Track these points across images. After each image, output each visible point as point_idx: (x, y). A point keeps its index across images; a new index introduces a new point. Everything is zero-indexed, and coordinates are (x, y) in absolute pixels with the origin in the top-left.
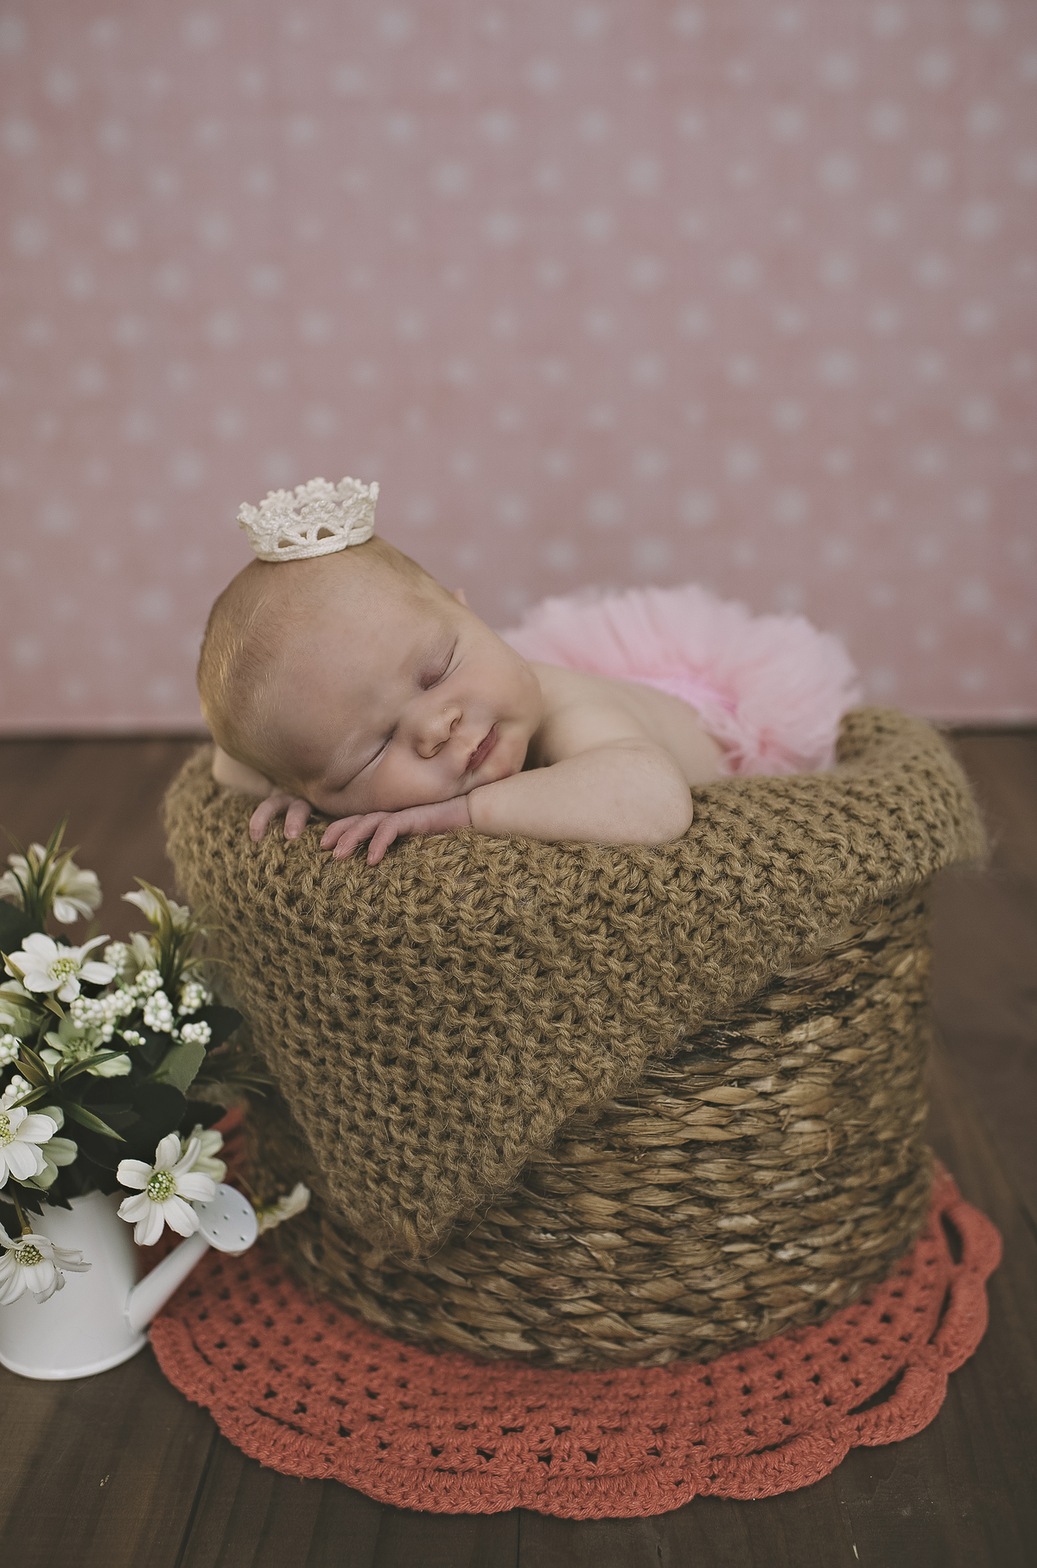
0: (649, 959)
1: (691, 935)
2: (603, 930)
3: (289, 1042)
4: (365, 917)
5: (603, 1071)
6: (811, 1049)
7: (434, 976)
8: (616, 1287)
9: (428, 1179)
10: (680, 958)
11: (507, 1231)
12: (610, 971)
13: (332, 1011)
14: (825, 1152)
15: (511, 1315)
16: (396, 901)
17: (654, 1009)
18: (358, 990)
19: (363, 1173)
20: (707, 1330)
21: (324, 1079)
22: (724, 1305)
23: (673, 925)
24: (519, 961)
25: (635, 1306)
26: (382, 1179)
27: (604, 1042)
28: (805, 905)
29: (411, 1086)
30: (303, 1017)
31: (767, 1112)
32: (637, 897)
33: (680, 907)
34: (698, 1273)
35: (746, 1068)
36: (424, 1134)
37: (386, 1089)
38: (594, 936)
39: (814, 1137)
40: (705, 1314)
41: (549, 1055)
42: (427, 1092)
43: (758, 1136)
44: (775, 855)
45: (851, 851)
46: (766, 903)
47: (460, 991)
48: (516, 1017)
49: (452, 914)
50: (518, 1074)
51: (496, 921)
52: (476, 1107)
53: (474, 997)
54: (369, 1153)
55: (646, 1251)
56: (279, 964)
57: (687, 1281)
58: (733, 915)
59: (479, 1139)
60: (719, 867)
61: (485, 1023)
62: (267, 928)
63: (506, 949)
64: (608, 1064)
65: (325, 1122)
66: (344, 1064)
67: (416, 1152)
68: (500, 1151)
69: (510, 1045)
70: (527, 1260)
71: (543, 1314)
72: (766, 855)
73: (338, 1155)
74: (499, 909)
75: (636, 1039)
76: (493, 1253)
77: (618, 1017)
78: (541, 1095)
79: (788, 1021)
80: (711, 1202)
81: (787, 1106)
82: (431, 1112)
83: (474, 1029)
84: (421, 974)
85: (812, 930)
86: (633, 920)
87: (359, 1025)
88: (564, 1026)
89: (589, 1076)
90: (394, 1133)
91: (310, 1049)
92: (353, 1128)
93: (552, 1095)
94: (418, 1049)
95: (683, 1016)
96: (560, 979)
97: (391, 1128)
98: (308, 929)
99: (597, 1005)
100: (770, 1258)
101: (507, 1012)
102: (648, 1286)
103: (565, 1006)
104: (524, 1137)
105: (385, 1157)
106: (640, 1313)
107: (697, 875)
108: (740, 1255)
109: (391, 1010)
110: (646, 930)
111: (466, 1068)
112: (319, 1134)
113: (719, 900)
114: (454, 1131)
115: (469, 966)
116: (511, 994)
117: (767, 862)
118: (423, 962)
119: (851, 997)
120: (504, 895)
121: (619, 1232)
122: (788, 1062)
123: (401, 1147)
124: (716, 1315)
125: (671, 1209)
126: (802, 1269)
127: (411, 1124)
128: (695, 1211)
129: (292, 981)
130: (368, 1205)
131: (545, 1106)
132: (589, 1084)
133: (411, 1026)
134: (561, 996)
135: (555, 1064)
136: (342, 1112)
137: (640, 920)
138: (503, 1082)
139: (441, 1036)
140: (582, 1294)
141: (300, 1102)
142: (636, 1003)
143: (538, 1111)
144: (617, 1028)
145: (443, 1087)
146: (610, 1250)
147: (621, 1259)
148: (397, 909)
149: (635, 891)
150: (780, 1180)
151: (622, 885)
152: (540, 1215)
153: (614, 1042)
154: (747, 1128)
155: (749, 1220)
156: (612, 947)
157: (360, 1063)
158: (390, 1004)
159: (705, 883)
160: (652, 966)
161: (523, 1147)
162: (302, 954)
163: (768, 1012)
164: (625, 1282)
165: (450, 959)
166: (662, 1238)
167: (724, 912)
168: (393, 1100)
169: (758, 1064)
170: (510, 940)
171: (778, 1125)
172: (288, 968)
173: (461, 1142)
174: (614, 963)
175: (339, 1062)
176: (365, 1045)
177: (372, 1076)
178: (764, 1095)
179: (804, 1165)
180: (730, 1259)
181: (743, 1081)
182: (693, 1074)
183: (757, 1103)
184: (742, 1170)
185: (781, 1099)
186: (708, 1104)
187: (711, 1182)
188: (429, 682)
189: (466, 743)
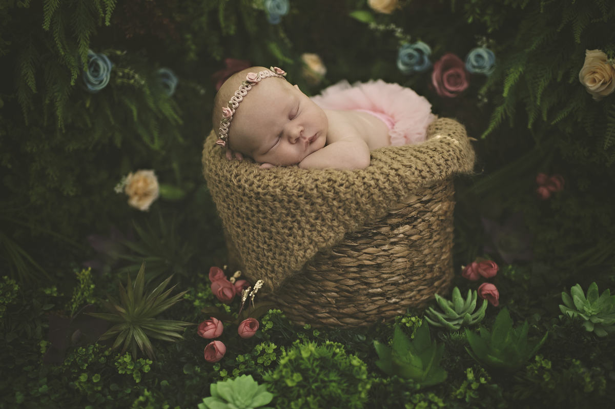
0: (347, 202)
1: (362, 196)
2: (333, 191)
3: (234, 223)
4: (256, 185)
5: (330, 237)
6: (402, 236)
7: (278, 205)
8: (335, 309)
9: (276, 268)
10: (357, 203)
11: (301, 290)
12: (334, 205)
13: (247, 214)
14: (405, 268)
15: (301, 316)
16: (267, 182)
17: (348, 218)
18: (253, 208)
19: (257, 265)
20: (365, 324)
21: (245, 235)
22: (370, 316)
23: (356, 192)
24: (305, 200)
25: (341, 316)
26: (262, 267)
27: (331, 228)
28: (401, 187)
29: (271, 238)
30: (239, 216)
31: (385, 256)
33: (358, 187)
34: (362, 306)
35: (379, 242)
36: (275, 253)
37: (263, 239)
38: (329, 193)
39: (402, 263)
40: (364, 318)
41: (313, 231)
42: (275, 240)
43: (382, 263)
44: (391, 171)
46: (387, 187)
47: (286, 210)
48: (303, 218)
49: (285, 185)
50: (303, 236)
51: (298, 187)
52: (290, 246)
53: (291, 211)
54: (258, 259)
55: (345, 299)
56: (231, 198)
57: (358, 309)
58: (376, 191)
59: (291, 256)
60: (372, 176)
61: (294, 219)
62: (228, 186)
63: (301, 196)
64: (332, 235)
65: (244, 248)
66: (250, 231)
67: (272, 259)
68: (297, 260)
69: (301, 227)
70: (308, 300)
71: (312, 316)
72: (387, 171)
73: (249, 259)
74: (300, 183)
75: (341, 227)
76: (297, 297)
77: (336, 220)
78: (311, 243)
79: (394, 227)
80: (366, 284)
81: (392, 254)
82: (277, 246)
83: (290, 221)
84: (274, 204)
85: (403, 195)
86: (342, 189)
87: (254, 219)
88: (319, 222)
89: (325, 238)
90: (266, 253)
91: (241, 225)
92: (253, 251)
93: (314, 244)
94: (273, 227)
95: (357, 221)
96: (318, 206)
97: (265, 251)
98: (240, 187)
99: (329, 216)
100: (387, 302)
101: (301, 216)
102: (345, 310)
103: (319, 215)
104: (304, 256)
105: (263, 260)
106: (343, 318)
107: (363, 178)
108: (377, 300)
109: (265, 215)
110: (346, 193)
111: (287, 233)
112: (243, 253)
113: (371, 186)
114: (284, 253)
115: (289, 202)
116: (302, 211)
117: (388, 174)
118: (275, 201)
119: (416, 219)
121: (336, 292)
122: (393, 240)
123: (268, 257)
124: (368, 319)
125: (353, 286)
126: (397, 306)
127: (271, 250)
128: (361, 287)
129: (235, 204)
130: (258, 275)
131: (311, 247)
132: (326, 241)
133: (271, 220)
134: (318, 212)
135: (315, 233)
136: (250, 246)
138: (298, 238)
139: (280, 223)
140: (324, 311)
141: (238, 242)
142: (342, 216)
143: (309, 248)
144: (335, 223)
145: (280, 239)
146: (333, 297)
147: (337, 301)
148: (267, 184)
149: (343, 180)
150: (390, 278)
152: (311, 287)
153: (335, 228)
154: (379, 261)
155: (379, 290)
156: (336, 197)
157: (255, 230)
158: (264, 213)
159: (366, 180)
160: (348, 205)
161: (304, 259)
162: (237, 195)
163: (387, 224)
164: (338, 308)
165: (283, 200)
166: (350, 295)
167: (373, 190)
168: (265, 242)
169: (382, 241)
170: (302, 193)
171: (389, 260)
172: (234, 199)
173: (285, 256)
174: (335, 203)
175: (249, 230)
176: (256, 225)
177: (259, 235)
178: (384, 250)
179: (398, 272)
180: (373, 302)
181: (377, 246)
182: (360, 244)
183: (382, 253)
184: (377, 274)
185: (391, 252)
186: (365, 253)
187: (366, 278)
188: (291, 117)
189: (305, 138)
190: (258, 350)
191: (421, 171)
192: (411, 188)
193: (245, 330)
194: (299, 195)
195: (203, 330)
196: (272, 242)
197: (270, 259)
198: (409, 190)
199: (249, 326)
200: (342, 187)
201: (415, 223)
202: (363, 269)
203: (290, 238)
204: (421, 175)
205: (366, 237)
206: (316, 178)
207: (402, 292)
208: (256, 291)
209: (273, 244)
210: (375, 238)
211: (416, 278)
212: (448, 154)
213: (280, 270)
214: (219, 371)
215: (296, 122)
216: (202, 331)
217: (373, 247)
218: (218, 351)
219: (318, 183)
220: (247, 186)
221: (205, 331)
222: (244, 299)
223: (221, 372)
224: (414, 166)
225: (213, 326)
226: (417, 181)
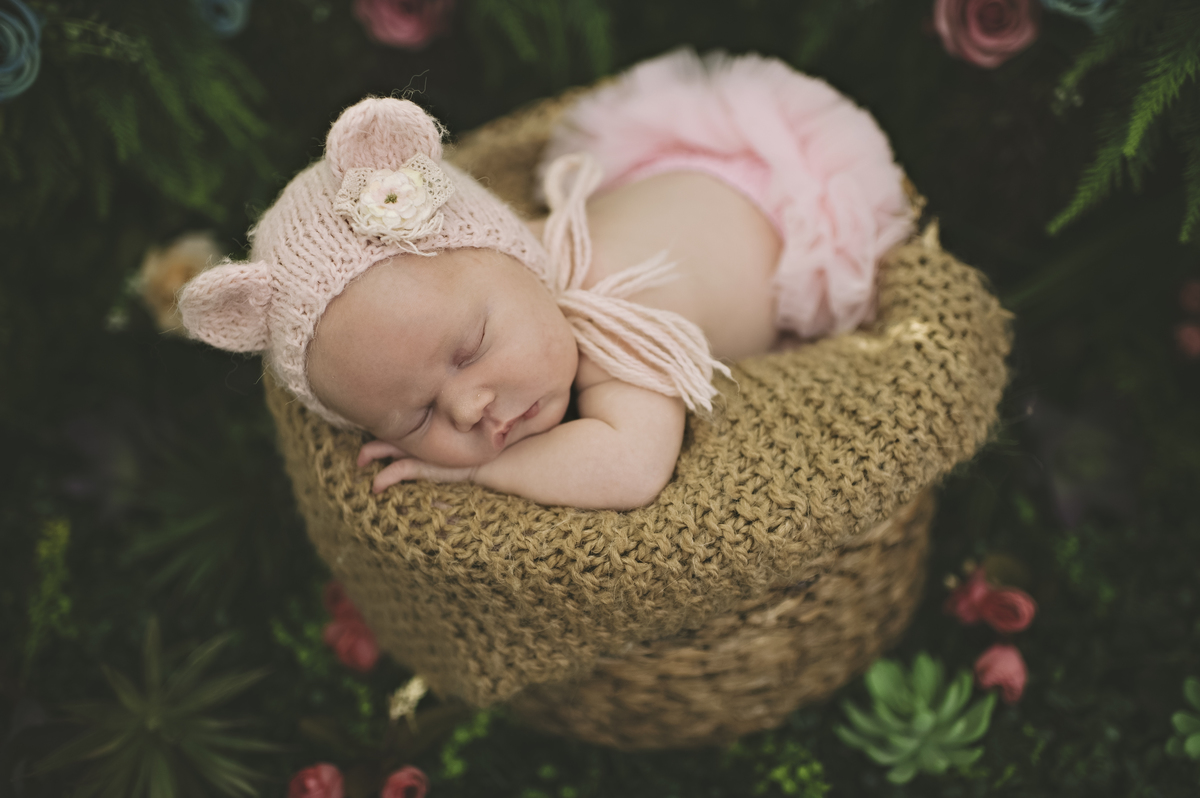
24: (490, 588)
32: (599, 560)
74: (476, 552)
86: (590, 579)
110: (602, 589)
120: (480, 541)
137: (596, 581)
149: (598, 555)
151: (588, 547)
188: (462, 359)
189: (497, 423)
200: (589, 576)
206: (522, 546)
212: (912, 437)
215: (475, 376)
219: (527, 559)
220: (346, 508)
224: (802, 507)
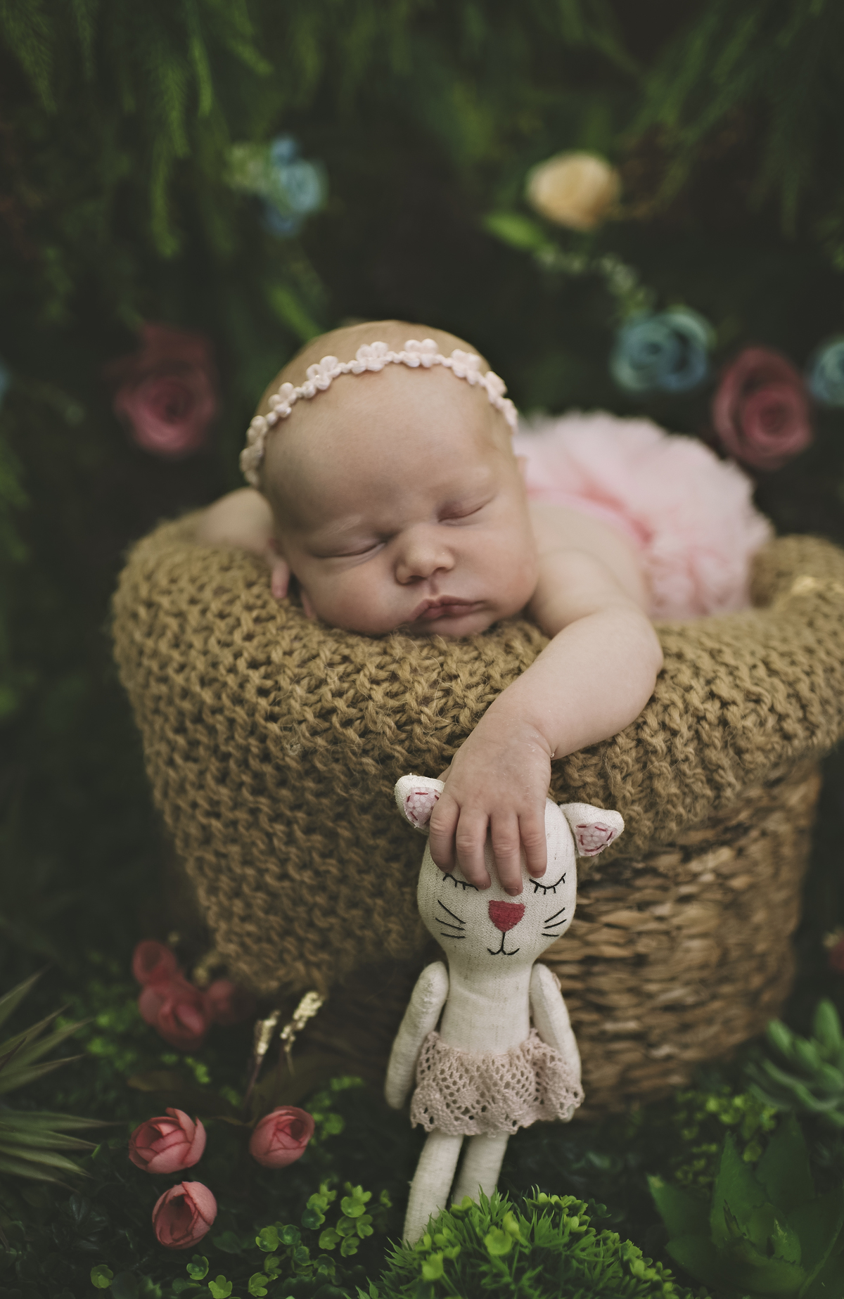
6: (708, 877)
14: (707, 966)
28: (726, 762)
31: (660, 932)
35: (648, 894)
39: (699, 953)
43: (650, 954)
45: (772, 709)
46: (692, 757)
79: (690, 853)
80: (599, 1009)
81: (679, 928)
85: (730, 785)
100: (646, 1055)
108: (619, 1052)
119: (747, 830)
122: (686, 890)
128: (586, 1018)
150: (663, 992)
154: (642, 946)
155: (632, 1025)
163: (675, 846)
169: (658, 892)
171: (669, 944)
178: (660, 919)
179: (688, 976)
180: (610, 1056)
181: (642, 906)
182: (597, 900)
183: (653, 926)
184: (632, 982)
185: (676, 921)
186: (609, 926)
187: (601, 993)
189: (434, 591)
190: (318, 1211)
191: (781, 718)
192: (752, 766)
193: (276, 1145)
194: (445, 753)
195: (148, 1148)
196: (332, 866)
197: (317, 913)
198: (748, 772)
199: (287, 1130)
201: (743, 842)
202: (596, 969)
203: (395, 865)
204: (781, 729)
205: (616, 880)
207: (685, 1027)
208: (301, 1025)
209: (334, 871)
210: (639, 882)
211: (727, 989)
213: (349, 945)
214: (204, 1282)
216: (145, 1154)
217: (630, 908)
218: (200, 1214)
221: (157, 1153)
222: (262, 1048)
223: (211, 1284)
225: (178, 1136)
226: (769, 747)
